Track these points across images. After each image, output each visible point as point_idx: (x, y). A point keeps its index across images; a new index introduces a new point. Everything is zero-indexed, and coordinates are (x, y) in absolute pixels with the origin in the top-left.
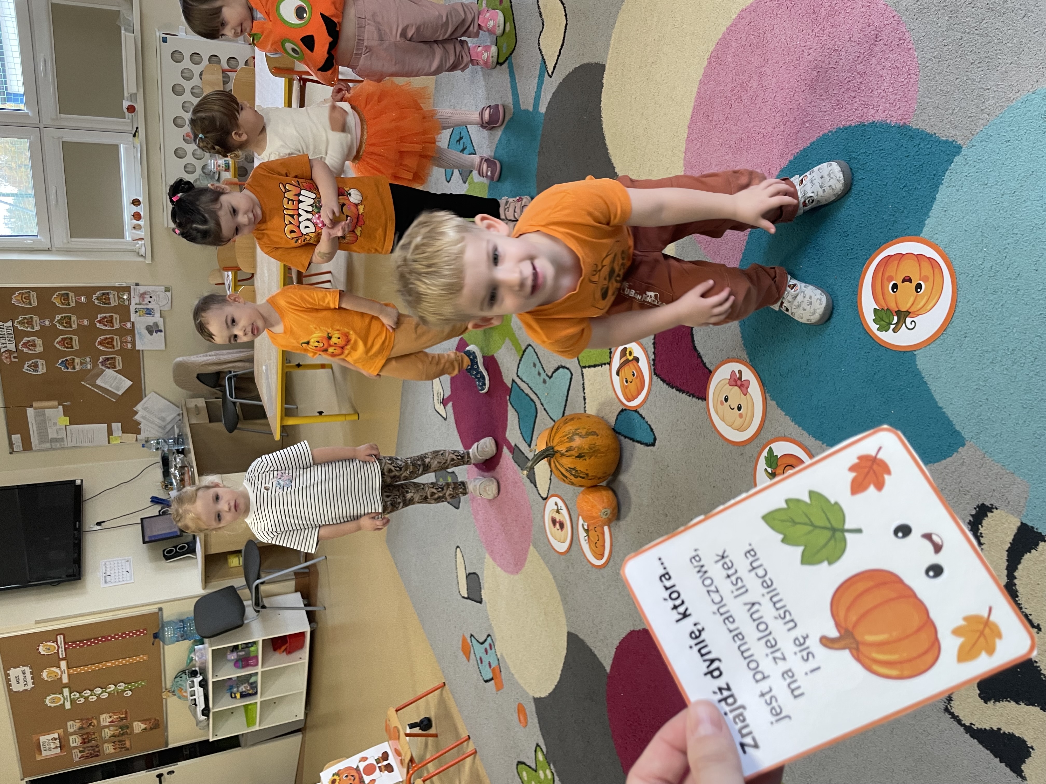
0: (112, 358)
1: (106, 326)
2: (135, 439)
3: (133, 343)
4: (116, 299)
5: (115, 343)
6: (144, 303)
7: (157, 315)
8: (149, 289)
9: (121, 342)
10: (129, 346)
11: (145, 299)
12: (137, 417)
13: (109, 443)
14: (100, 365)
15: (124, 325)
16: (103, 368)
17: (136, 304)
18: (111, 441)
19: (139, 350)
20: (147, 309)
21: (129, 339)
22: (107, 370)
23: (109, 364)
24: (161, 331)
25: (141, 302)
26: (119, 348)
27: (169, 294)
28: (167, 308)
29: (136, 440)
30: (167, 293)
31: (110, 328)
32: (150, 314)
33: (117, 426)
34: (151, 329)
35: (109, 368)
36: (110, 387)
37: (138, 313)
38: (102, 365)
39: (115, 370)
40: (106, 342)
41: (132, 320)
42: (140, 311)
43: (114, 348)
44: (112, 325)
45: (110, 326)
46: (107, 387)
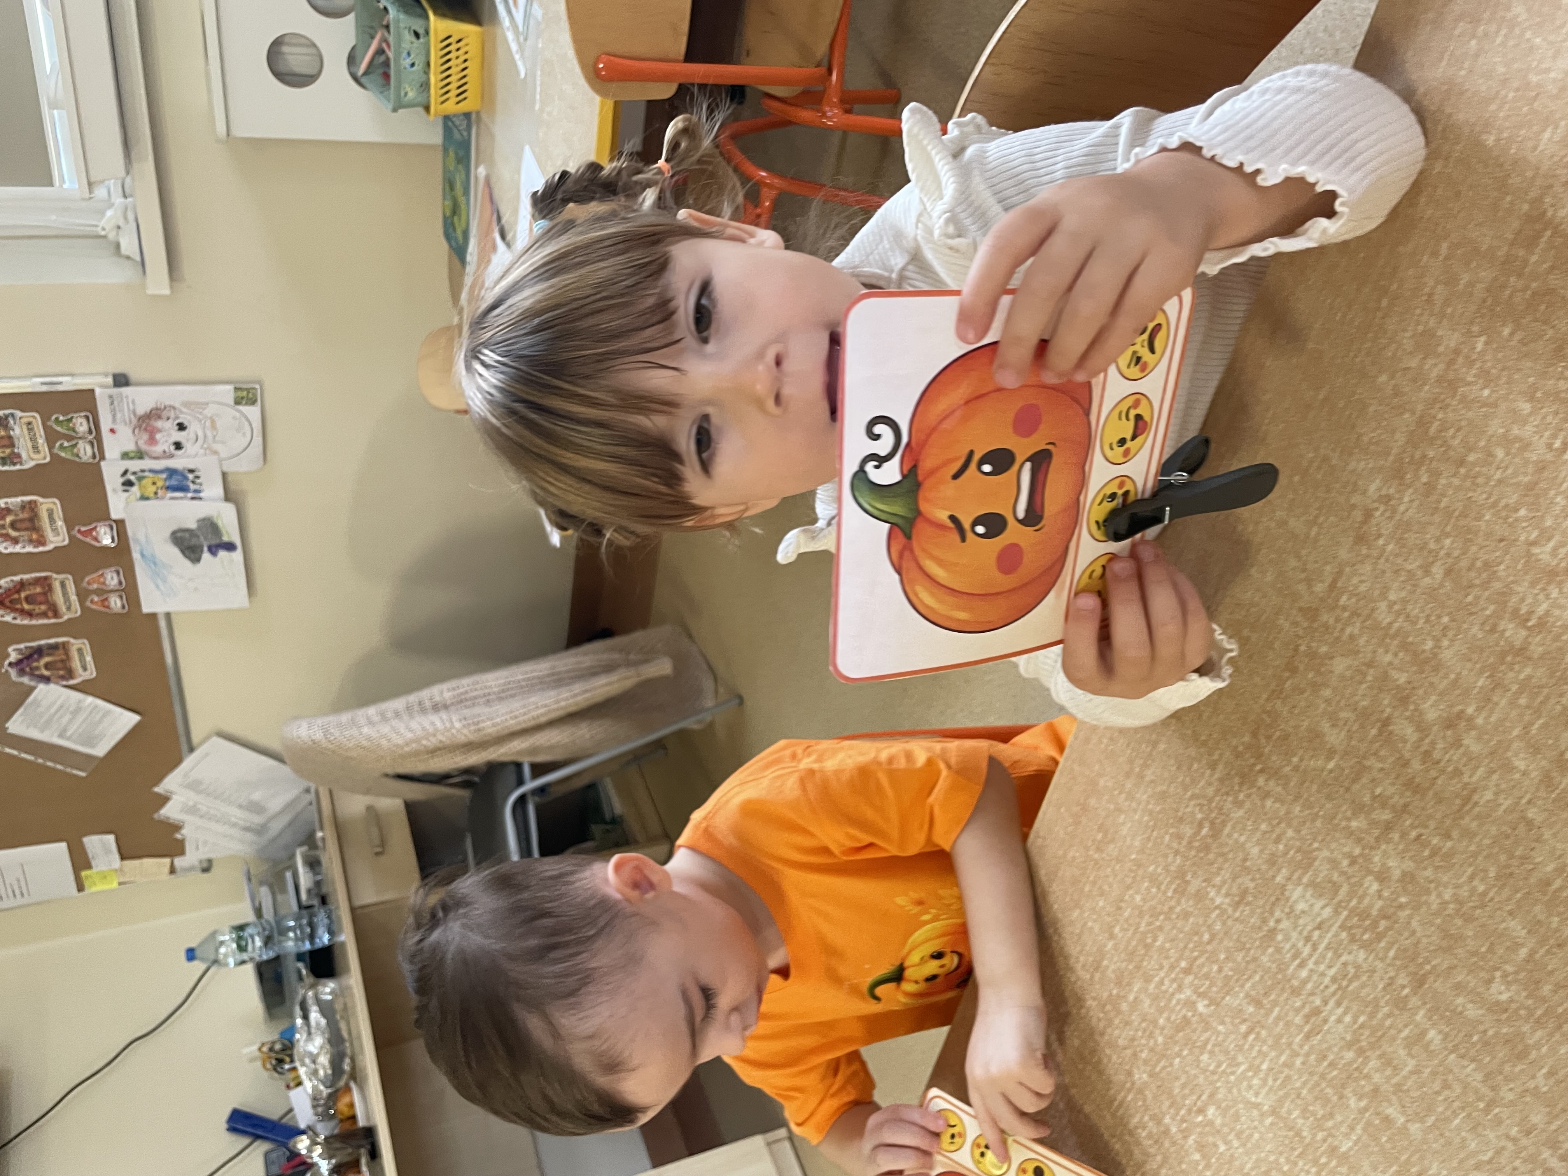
0: (54, 647)
1: (15, 541)
2: (167, 869)
3: (130, 591)
4: (41, 441)
5: (58, 597)
6: (158, 449)
7: (213, 489)
8: (176, 395)
9: (82, 595)
10: (116, 603)
11: (158, 436)
12: (169, 811)
13: (80, 888)
14: (13, 673)
15: (86, 534)
16: (26, 680)
17: (125, 456)
18: (87, 884)
19: (153, 616)
20: (172, 472)
21: (112, 579)
22: (42, 687)
23: (47, 666)
24: (230, 547)
25: (144, 447)
26: (77, 611)
27: (253, 412)
28: (247, 464)
29: (173, 871)
30: (244, 409)
31: (30, 549)
32: (183, 489)
33: (101, 844)
34: (194, 541)
35: (47, 680)
36: (61, 736)
37: (135, 489)
38: (22, 673)
39: (72, 682)
40: (23, 595)
41: (116, 513)
42: (144, 482)
43: (56, 614)
44: (35, 537)
45: (31, 541)
46: (50, 737)
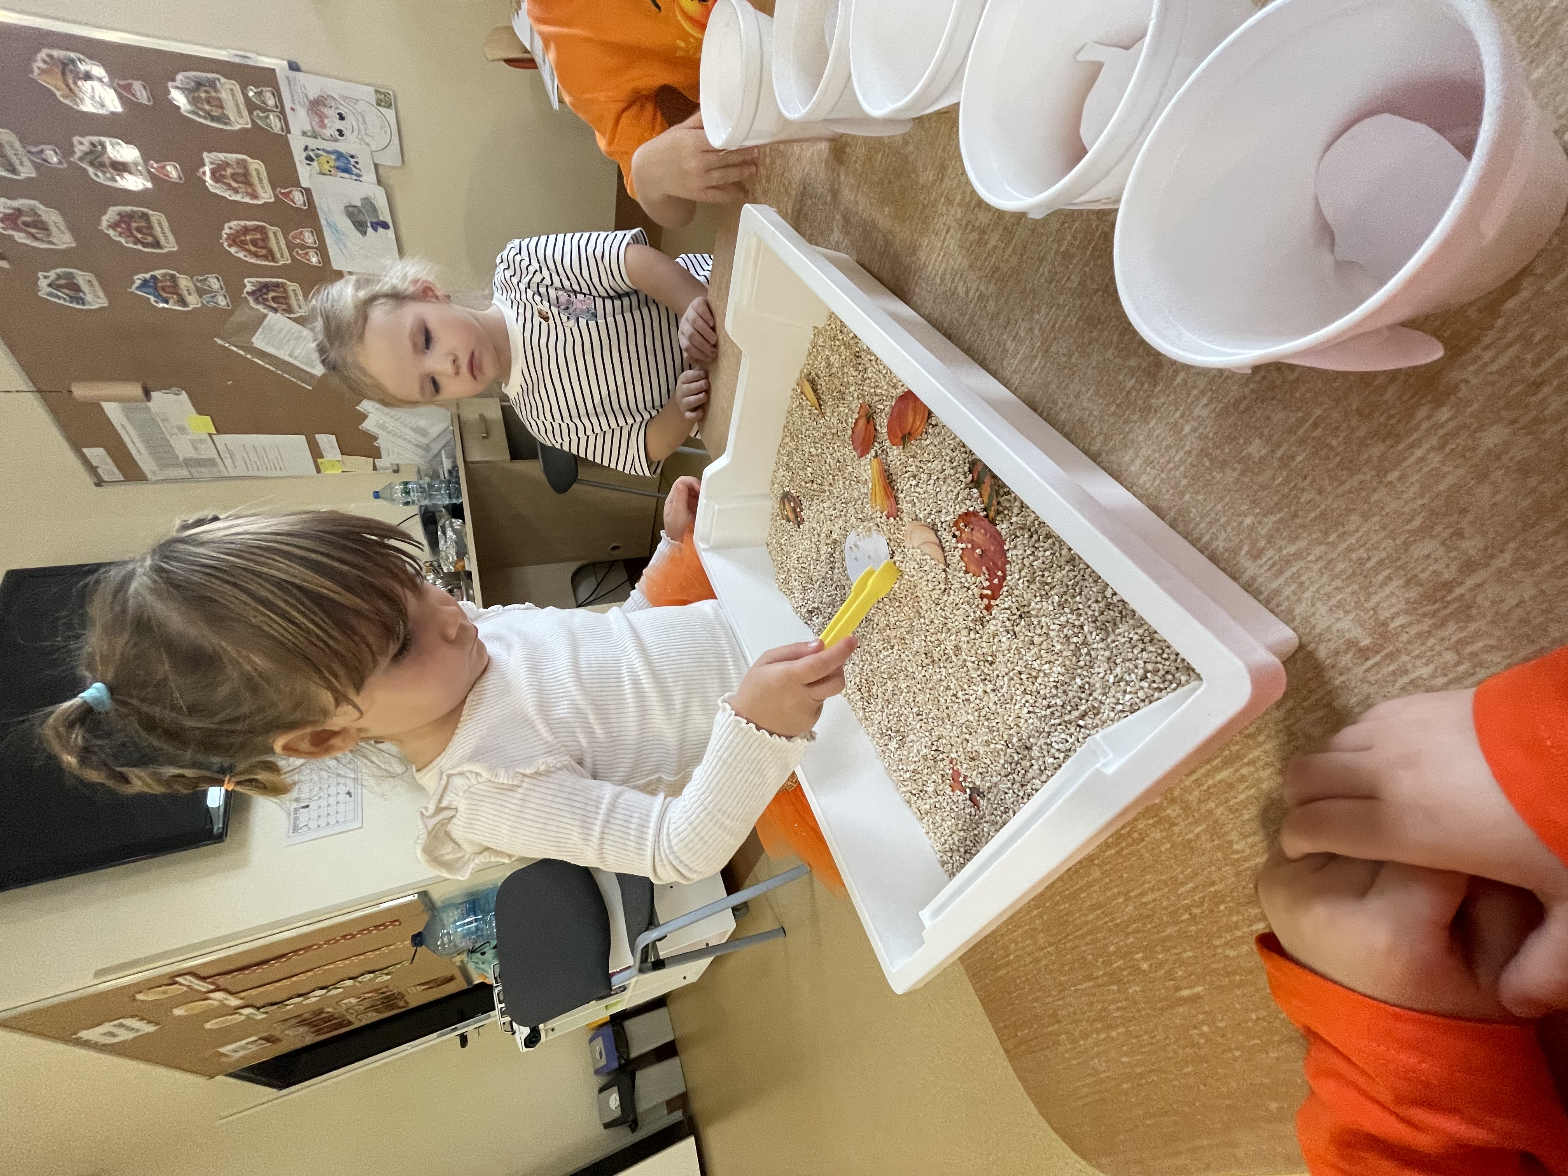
0: (277, 285)
1: (236, 191)
2: (371, 467)
3: (322, 250)
4: (243, 108)
5: (273, 244)
6: (327, 132)
7: (370, 176)
8: (334, 88)
9: (291, 247)
10: (314, 258)
11: (326, 121)
12: (368, 425)
13: (319, 471)
14: (251, 300)
15: (287, 195)
16: (260, 307)
17: (304, 134)
18: (322, 468)
20: (339, 155)
21: (309, 238)
22: (271, 314)
23: (273, 299)
24: (385, 226)
25: (317, 128)
26: (288, 259)
27: (390, 114)
28: (389, 159)
29: (375, 468)
30: (384, 110)
31: (247, 200)
32: (347, 170)
33: (327, 442)
34: (360, 218)
35: (275, 310)
36: (290, 355)
37: (315, 164)
38: (256, 300)
39: (292, 316)
40: (248, 238)
41: (305, 183)
42: (321, 158)
43: (274, 259)
44: (249, 190)
45: (248, 194)
46: (283, 355)
